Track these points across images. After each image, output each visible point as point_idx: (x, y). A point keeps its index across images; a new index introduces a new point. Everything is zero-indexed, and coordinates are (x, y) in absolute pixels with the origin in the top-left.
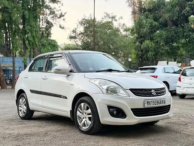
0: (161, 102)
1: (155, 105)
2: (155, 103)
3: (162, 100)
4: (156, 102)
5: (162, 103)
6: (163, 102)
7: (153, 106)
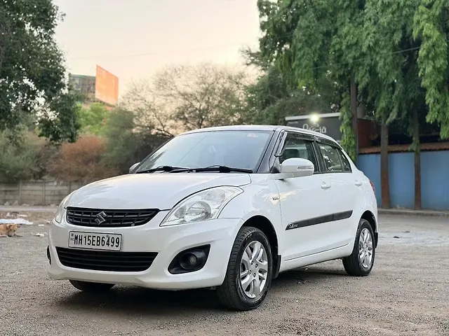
0: (108, 241)
1: (91, 246)
2: (93, 241)
3: (111, 236)
4: (95, 239)
5: (111, 243)
6: (113, 243)
7: (87, 246)
